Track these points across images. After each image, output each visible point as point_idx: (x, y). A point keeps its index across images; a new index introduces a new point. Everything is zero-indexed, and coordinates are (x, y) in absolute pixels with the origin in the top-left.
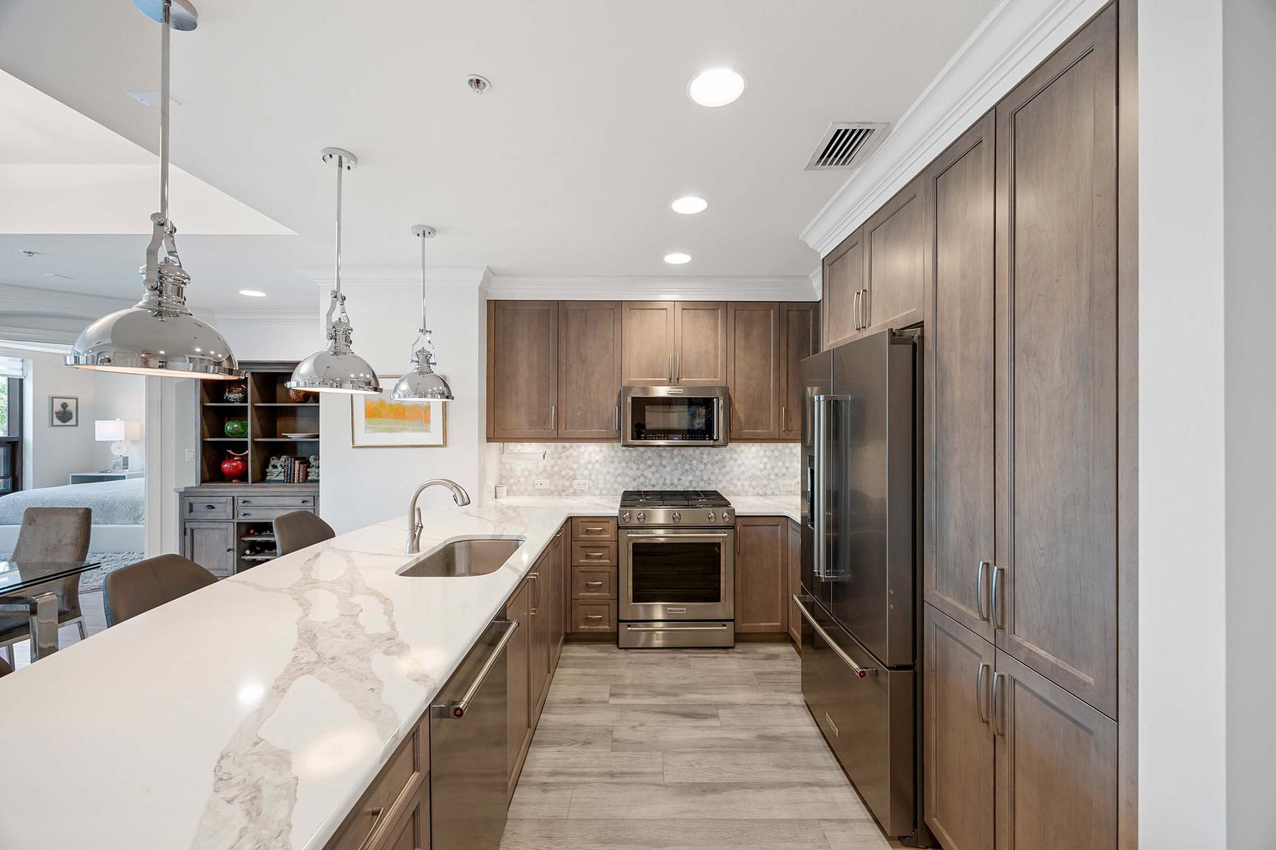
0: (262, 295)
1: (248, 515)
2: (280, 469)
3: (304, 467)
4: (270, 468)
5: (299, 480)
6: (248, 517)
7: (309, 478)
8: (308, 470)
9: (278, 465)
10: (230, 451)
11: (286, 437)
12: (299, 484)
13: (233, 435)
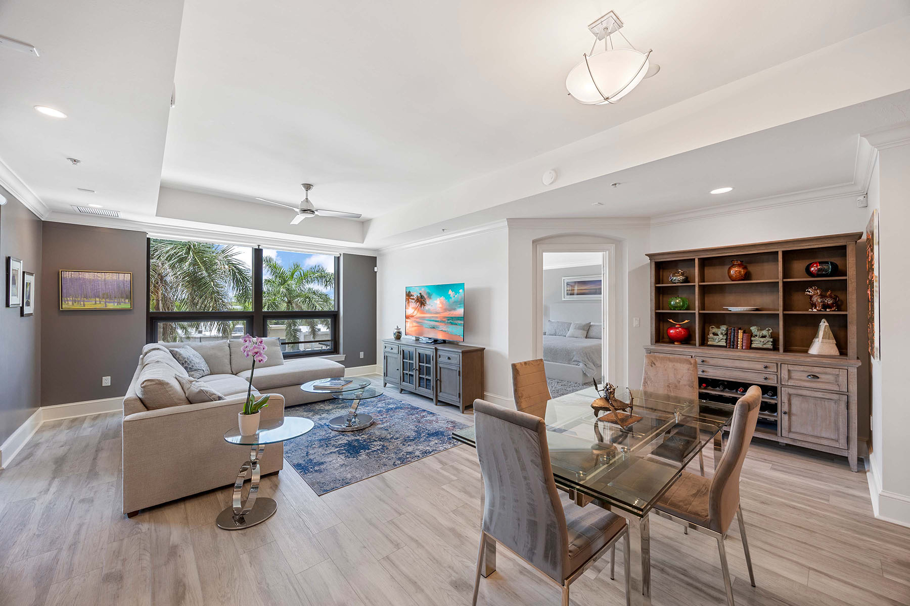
0: (729, 189)
1: (706, 372)
2: (721, 336)
3: (748, 336)
4: (711, 335)
5: (742, 347)
6: (705, 374)
7: (753, 346)
8: (752, 339)
9: (719, 333)
10: (671, 321)
11: (727, 310)
12: (742, 350)
13: (675, 308)
